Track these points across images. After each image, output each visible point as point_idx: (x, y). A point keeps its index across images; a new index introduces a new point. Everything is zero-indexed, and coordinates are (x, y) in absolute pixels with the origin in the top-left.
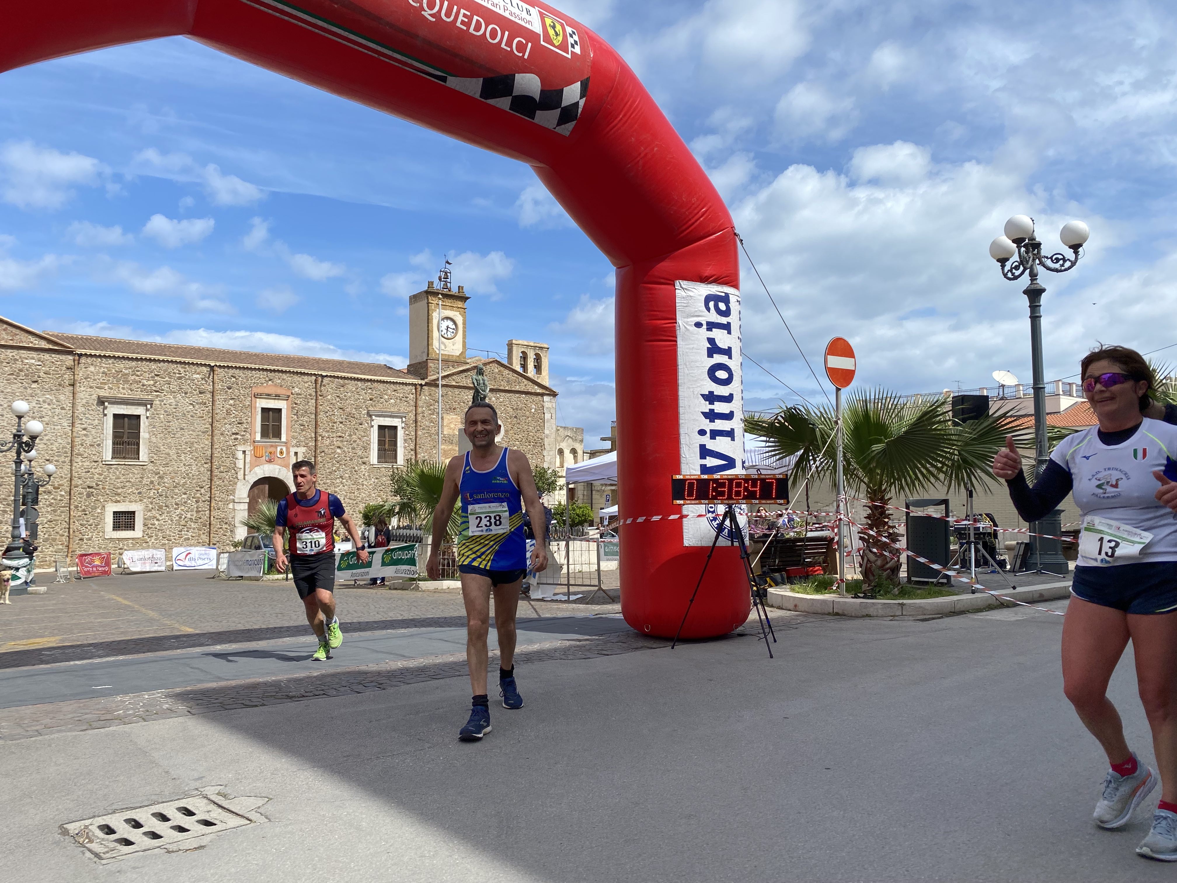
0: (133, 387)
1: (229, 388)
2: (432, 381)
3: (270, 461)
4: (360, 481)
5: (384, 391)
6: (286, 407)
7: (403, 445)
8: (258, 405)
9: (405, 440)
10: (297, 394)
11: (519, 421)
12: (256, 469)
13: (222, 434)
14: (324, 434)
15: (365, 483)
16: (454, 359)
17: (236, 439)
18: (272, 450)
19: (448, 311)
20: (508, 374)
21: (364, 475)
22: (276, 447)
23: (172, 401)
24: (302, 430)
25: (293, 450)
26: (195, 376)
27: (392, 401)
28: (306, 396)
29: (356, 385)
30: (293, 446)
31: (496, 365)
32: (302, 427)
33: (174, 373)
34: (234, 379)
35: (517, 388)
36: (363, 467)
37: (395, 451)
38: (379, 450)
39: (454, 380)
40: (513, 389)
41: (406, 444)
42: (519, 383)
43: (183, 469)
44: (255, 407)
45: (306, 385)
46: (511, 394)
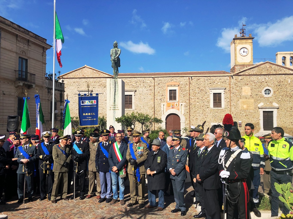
0: (130, 86)
1: (159, 84)
2: (236, 74)
3: (173, 108)
4: (207, 114)
5: (216, 80)
6: (178, 89)
7: (224, 101)
8: (168, 89)
9: (225, 98)
10: (182, 84)
11: (281, 87)
12: (168, 111)
13: (157, 100)
14: (192, 98)
15: (209, 115)
16: (247, 64)
17: (161, 101)
18: (173, 104)
19: (244, 45)
20: (275, 67)
21: (208, 112)
22: (174, 103)
23: (142, 89)
24: (184, 97)
25: (180, 104)
26: (148, 81)
27: (219, 83)
28: (185, 84)
29: (204, 79)
30: (181, 103)
31: (268, 64)
32: (184, 96)
33: (142, 81)
34: (160, 81)
35: (280, 73)
36: (207, 109)
37: (221, 102)
38: (214, 102)
39: (247, 73)
40: (278, 73)
41: (226, 100)
42: (281, 70)
43: (145, 111)
44: (167, 90)
45: (185, 80)
46: (276, 76)
